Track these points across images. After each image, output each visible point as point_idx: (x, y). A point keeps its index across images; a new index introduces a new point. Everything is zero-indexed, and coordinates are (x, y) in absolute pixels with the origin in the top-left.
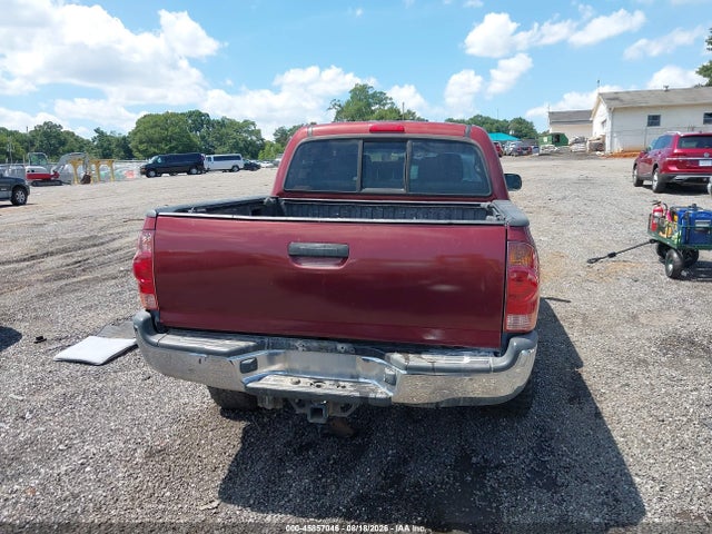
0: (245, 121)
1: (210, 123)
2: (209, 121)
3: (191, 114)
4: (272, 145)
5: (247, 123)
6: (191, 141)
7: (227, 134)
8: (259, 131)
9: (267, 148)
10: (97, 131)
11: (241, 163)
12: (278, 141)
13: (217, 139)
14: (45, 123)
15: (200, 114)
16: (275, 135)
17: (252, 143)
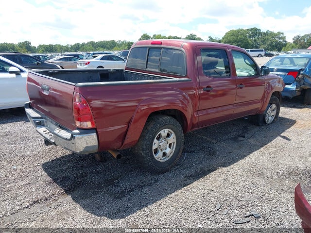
0: (278, 32)
1: (260, 33)
2: (260, 32)
3: (252, 29)
4: (291, 44)
5: (279, 33)
6: (248, 42)
7: (268, 39)
8: (285, 37)
9: (287, 45)
10: (209, 37)
11: (263, 53)
12: (294, 42)
13: (262, 41)
14: (191, 34)
15: (256, 29)
16: (293, 39)
17: (280, 43)
